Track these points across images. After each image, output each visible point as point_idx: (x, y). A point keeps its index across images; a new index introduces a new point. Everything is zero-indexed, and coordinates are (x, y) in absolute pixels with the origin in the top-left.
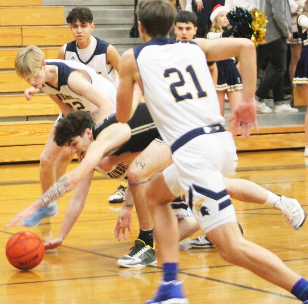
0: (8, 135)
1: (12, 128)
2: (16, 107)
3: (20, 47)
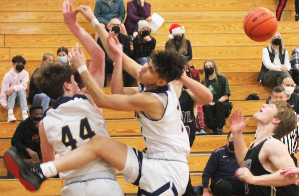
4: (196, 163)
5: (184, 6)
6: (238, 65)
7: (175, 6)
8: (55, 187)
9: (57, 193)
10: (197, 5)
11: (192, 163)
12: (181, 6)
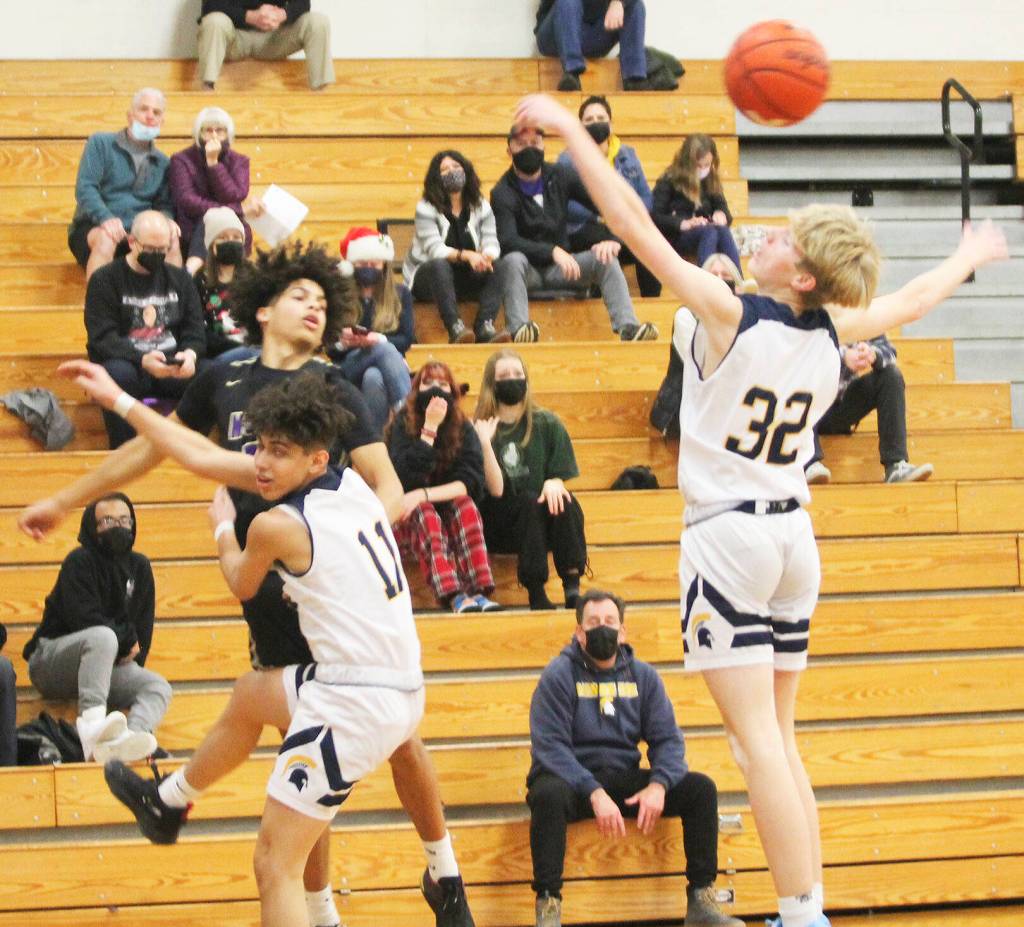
0: (983, 826)
1: (993, 809)
2: (1003, 751)
3: (1013, 589)
4: (492, 707)
5: (346, 164)
6: (563, 367)
7: (315, 165)
8: (29, 797)
9: (36, 818)
10: (388, 163)
11: (477, 708)
12: (335, 165)
